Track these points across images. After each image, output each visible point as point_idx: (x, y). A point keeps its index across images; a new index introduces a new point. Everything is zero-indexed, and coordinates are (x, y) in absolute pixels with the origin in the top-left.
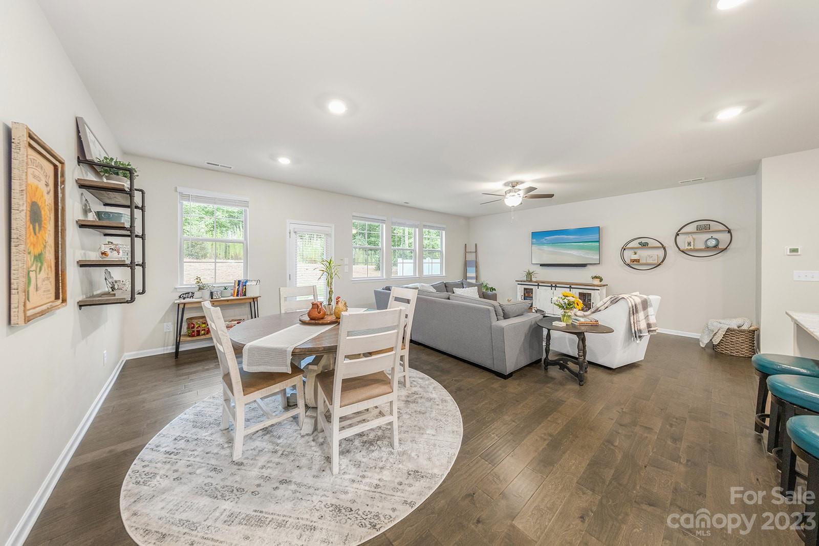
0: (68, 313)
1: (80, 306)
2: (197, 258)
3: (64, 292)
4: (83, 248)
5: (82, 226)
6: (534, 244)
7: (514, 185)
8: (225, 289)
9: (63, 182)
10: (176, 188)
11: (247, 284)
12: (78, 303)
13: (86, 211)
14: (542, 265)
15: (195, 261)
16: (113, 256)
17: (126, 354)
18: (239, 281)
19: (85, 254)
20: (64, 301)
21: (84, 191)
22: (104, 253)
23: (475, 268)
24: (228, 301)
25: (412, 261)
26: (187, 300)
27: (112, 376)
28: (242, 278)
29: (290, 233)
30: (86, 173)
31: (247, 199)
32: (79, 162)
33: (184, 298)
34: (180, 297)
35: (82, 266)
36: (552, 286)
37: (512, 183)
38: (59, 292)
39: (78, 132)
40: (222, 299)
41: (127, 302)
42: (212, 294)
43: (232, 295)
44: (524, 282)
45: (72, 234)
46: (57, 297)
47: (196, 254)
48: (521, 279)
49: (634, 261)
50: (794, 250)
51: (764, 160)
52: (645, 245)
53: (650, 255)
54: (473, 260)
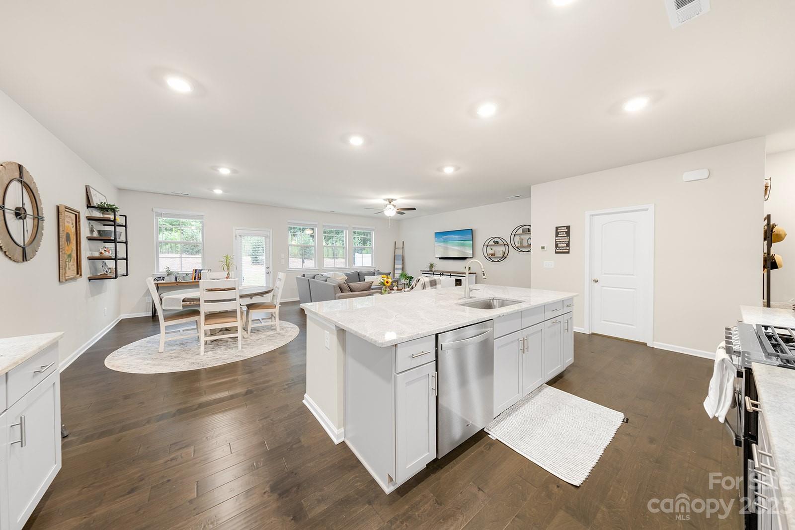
0: (83, 281)
1: (90, 280)
2: (192, 254)
3: (81, 271)
4: (91, 250)
5: (90, 239)
6: (436, 242)
7: (390, 201)
8: (187, 275)
9: (79, 221)
10: (153, 209)
11: (202, 272)
12: (88, 278)
13: (92, 231)
14: (441, 258)
15: (190, 256)
16: (107, 255)
17: (122, 315)
18: (196, 270)
19: (92, 254)
20: (81, 275)
21: (90, 221)
22: (101, 253)
23: (401, 261)
24: (187, 282)
25: (370, 255)
26: (159, 282)
27: (111, 324)
28: (199, 267)
29: (236, 236)
30: (92, 212)
31: (202, 214)
32: (88, 207)
33: (158, 281)
34: (155, 280)
35: (90, 259)
36: (440, 274)
37: (389, 199)
38: (79, 271)
39: (87, 192)
40: (184, 281)
41: (113, 278)
42: (176, 278)
43: (192, 279)
44: (428, 271)
45: (84, 243)
46: (78, 274)
47: (191, 250)
48: (425, 270)
49: (493, 255)
50: (543, 248)
51: (532, 187)
52: (496, 243)
53: (499, 250)
54: (399, 254)
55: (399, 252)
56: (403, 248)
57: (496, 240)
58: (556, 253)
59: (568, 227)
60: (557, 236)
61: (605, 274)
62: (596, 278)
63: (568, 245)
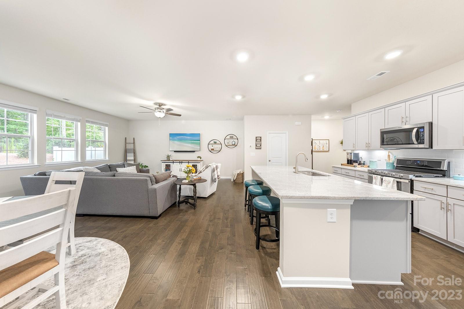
6: (171, 140)
7: (160, 105)
14: (175, 151)
23: (133, 154)
25: (73, 149)
36: (180, 162)
44: (166, 161)
48: (164, 160)
49: (212, 149)
50: (251, 146)
51: (245, 116)
52: (215, 143)
53: (217, 147)
54: (132, 148)
55: (130, 147)
56: (134, 143)
57: (215, 141)
58: (256, 149)
59: (261, 137)
60: (256, 141)
61: (273, 158)
62: (270, 160)
63: (261, 146)
